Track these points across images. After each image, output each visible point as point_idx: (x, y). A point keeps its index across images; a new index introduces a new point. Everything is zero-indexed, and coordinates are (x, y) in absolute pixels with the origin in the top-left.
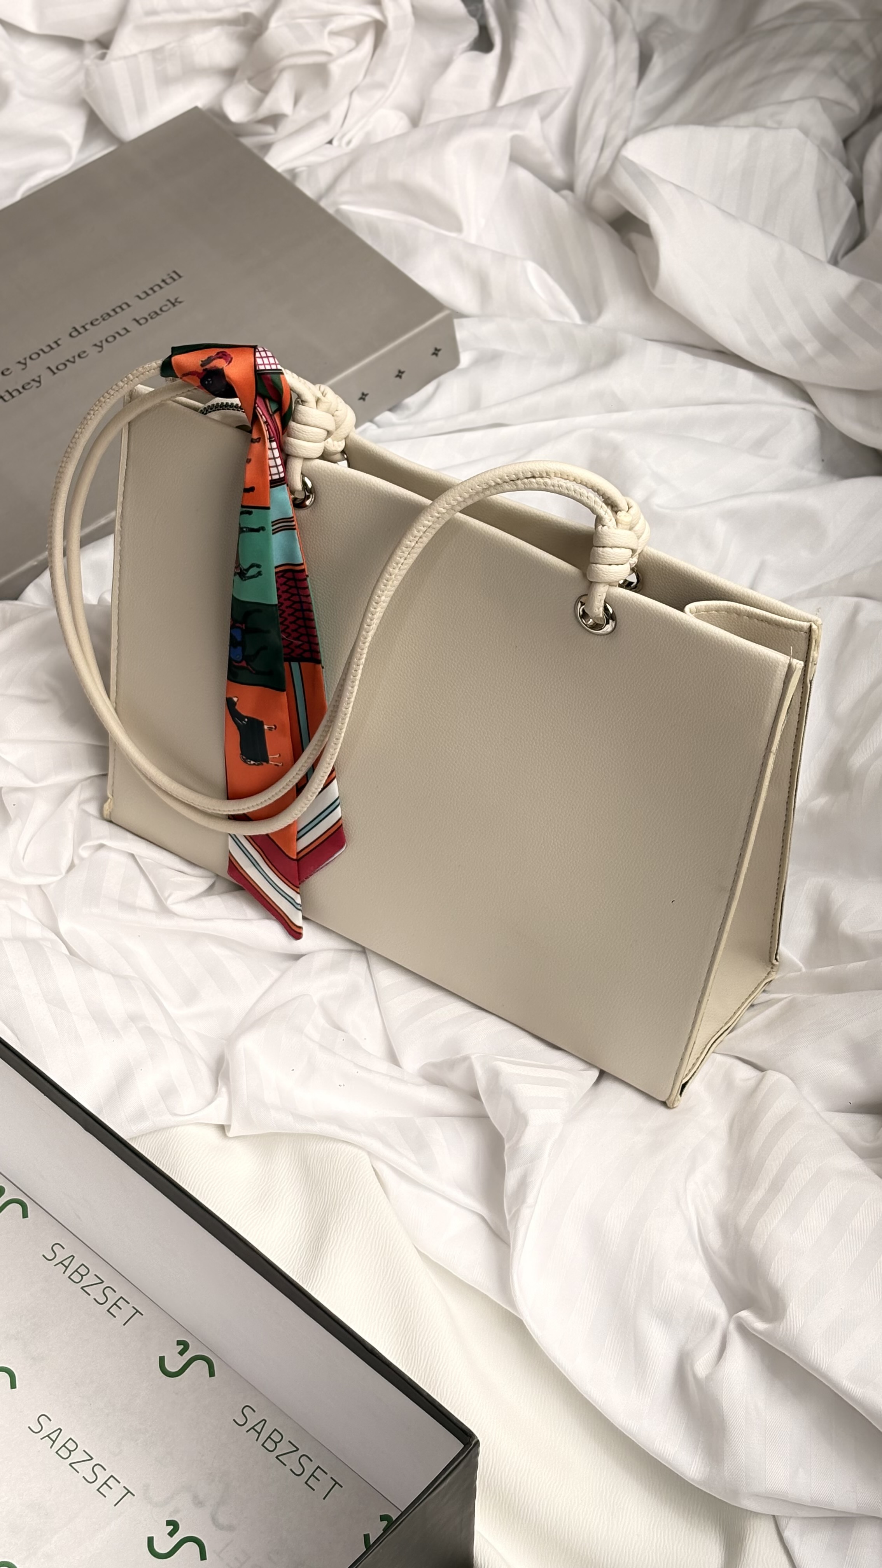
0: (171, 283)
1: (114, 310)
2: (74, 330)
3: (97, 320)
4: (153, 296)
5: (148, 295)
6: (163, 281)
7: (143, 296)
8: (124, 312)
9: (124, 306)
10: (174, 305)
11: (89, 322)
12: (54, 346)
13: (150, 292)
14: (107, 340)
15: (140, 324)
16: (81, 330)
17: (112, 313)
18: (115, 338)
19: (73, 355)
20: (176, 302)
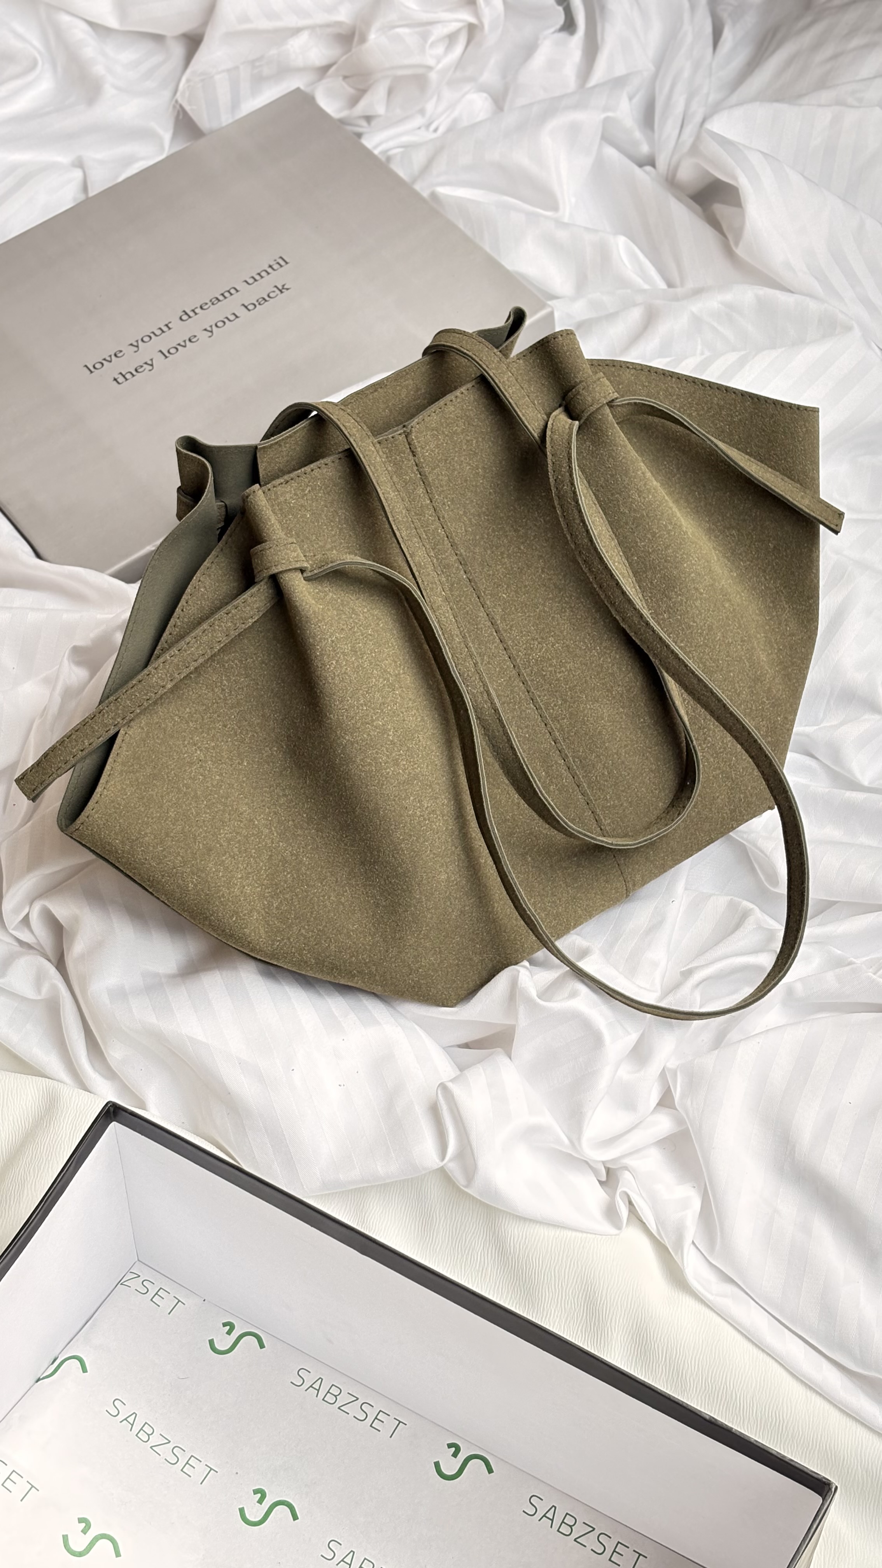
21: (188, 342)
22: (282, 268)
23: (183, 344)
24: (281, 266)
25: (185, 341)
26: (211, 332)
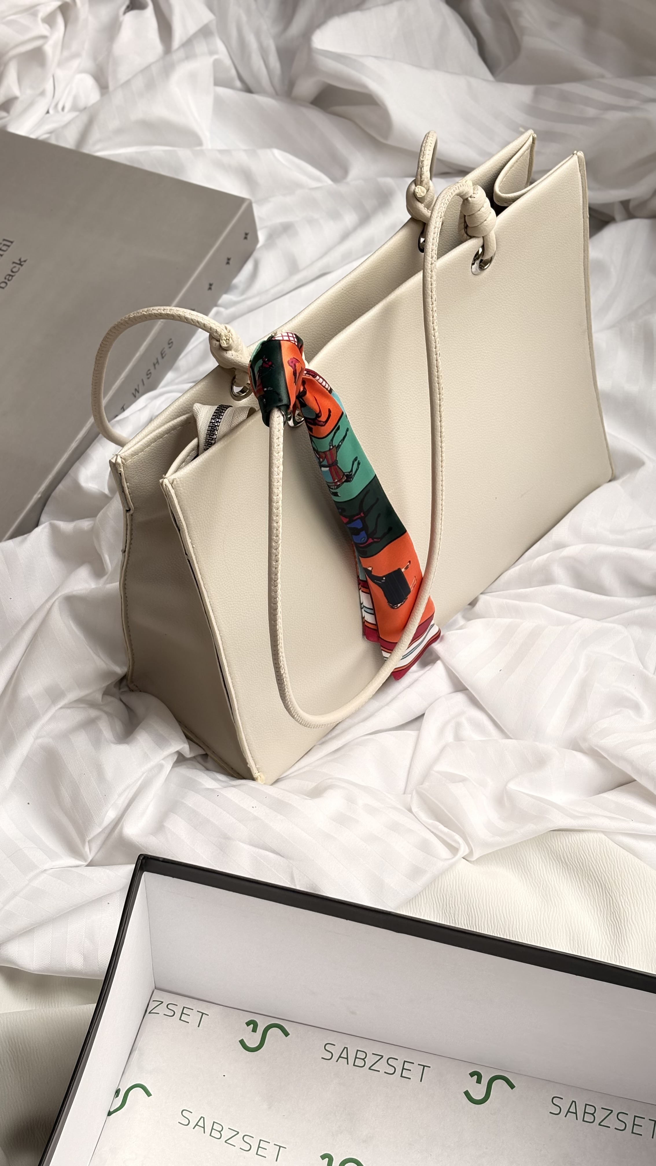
0: (7, 249)
10: (21, 265)
20: (21, 262)
24: (8, 246)
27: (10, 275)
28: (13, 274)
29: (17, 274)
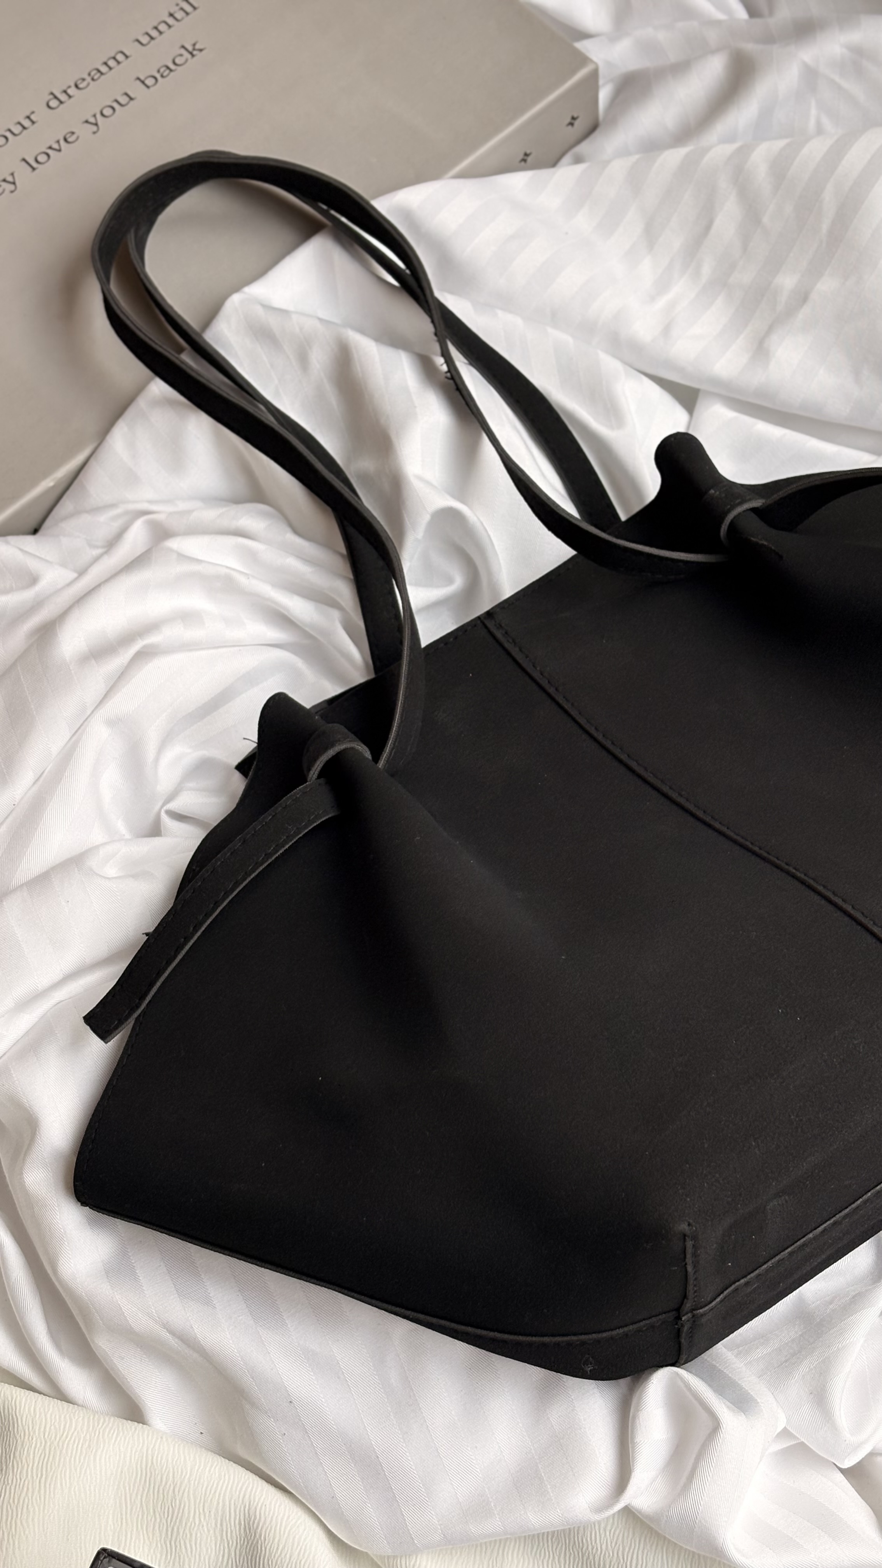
0: (183, 19)
1: (106, 64)
2: (51, 97)
3: (84, 80)
4: (160, 40)
5: (152, 38)
6: (171, 15)
7: (145, 40)
8: (121, 65)
9: (120, 57)
10: (191, 53)
11: (73, 85)
12: (26, 123)
13: (154, 33)
14: (102, 114)
15: (148, 87)
16: (63, 97)
17: (104, 69)
18: (113, 109)
19: (57, 139)
20: (194, 49)
21: (62, 142)
22: (190, 16)
23: (56, 146)
24: (187, 14)
25: (58, 142)
26: (96, 124)
27: (168, 68)
28: (172, 67)
29: (179, 68)
